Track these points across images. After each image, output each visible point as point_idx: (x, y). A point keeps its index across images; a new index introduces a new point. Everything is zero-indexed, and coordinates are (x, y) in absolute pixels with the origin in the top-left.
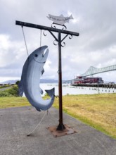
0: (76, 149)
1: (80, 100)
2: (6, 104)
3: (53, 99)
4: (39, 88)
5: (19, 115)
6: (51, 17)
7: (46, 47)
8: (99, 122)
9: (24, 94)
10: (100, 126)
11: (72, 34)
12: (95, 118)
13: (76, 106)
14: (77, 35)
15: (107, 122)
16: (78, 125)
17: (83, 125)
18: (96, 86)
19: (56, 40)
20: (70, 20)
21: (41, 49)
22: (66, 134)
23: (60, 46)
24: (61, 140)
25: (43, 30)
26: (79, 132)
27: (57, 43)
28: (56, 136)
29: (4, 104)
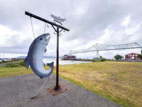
0: (69, 103)
1: (66, 68)
2: (17, 73)
3: (52, 70)
4: (42, 62)
5: (26, 81)
6: (52, 16)
7: (48, 34)
8: (78, 80)
9: (30, 66)
10: (79, 83)
11: (65, 29)
12: (76, 78)
13: (64, 71)
14: (68, 30)
15: (82, 80)
16: (68, 84)
17: (71, 84)
18: (73, 60)
19: (56, 31)
20: (64, 21)
21: (45, 35)
22: (61, 92)
23: (58, 35)
24: (58, 98)
25: (47, 23)
26: (69, 89)
27: (56, 33)
28: (54, 95)
29: (14, 73)
